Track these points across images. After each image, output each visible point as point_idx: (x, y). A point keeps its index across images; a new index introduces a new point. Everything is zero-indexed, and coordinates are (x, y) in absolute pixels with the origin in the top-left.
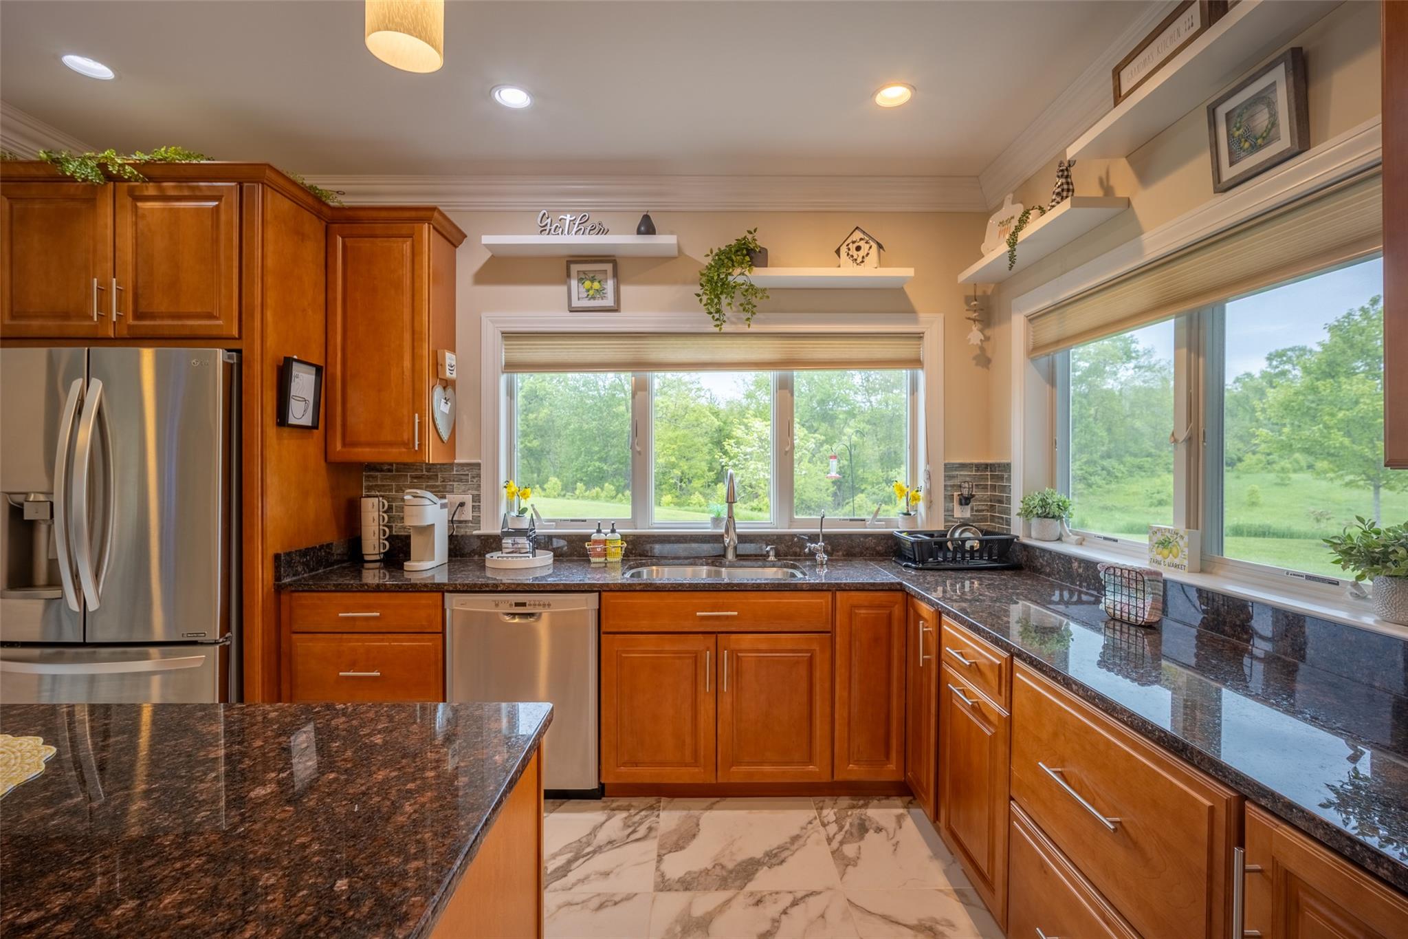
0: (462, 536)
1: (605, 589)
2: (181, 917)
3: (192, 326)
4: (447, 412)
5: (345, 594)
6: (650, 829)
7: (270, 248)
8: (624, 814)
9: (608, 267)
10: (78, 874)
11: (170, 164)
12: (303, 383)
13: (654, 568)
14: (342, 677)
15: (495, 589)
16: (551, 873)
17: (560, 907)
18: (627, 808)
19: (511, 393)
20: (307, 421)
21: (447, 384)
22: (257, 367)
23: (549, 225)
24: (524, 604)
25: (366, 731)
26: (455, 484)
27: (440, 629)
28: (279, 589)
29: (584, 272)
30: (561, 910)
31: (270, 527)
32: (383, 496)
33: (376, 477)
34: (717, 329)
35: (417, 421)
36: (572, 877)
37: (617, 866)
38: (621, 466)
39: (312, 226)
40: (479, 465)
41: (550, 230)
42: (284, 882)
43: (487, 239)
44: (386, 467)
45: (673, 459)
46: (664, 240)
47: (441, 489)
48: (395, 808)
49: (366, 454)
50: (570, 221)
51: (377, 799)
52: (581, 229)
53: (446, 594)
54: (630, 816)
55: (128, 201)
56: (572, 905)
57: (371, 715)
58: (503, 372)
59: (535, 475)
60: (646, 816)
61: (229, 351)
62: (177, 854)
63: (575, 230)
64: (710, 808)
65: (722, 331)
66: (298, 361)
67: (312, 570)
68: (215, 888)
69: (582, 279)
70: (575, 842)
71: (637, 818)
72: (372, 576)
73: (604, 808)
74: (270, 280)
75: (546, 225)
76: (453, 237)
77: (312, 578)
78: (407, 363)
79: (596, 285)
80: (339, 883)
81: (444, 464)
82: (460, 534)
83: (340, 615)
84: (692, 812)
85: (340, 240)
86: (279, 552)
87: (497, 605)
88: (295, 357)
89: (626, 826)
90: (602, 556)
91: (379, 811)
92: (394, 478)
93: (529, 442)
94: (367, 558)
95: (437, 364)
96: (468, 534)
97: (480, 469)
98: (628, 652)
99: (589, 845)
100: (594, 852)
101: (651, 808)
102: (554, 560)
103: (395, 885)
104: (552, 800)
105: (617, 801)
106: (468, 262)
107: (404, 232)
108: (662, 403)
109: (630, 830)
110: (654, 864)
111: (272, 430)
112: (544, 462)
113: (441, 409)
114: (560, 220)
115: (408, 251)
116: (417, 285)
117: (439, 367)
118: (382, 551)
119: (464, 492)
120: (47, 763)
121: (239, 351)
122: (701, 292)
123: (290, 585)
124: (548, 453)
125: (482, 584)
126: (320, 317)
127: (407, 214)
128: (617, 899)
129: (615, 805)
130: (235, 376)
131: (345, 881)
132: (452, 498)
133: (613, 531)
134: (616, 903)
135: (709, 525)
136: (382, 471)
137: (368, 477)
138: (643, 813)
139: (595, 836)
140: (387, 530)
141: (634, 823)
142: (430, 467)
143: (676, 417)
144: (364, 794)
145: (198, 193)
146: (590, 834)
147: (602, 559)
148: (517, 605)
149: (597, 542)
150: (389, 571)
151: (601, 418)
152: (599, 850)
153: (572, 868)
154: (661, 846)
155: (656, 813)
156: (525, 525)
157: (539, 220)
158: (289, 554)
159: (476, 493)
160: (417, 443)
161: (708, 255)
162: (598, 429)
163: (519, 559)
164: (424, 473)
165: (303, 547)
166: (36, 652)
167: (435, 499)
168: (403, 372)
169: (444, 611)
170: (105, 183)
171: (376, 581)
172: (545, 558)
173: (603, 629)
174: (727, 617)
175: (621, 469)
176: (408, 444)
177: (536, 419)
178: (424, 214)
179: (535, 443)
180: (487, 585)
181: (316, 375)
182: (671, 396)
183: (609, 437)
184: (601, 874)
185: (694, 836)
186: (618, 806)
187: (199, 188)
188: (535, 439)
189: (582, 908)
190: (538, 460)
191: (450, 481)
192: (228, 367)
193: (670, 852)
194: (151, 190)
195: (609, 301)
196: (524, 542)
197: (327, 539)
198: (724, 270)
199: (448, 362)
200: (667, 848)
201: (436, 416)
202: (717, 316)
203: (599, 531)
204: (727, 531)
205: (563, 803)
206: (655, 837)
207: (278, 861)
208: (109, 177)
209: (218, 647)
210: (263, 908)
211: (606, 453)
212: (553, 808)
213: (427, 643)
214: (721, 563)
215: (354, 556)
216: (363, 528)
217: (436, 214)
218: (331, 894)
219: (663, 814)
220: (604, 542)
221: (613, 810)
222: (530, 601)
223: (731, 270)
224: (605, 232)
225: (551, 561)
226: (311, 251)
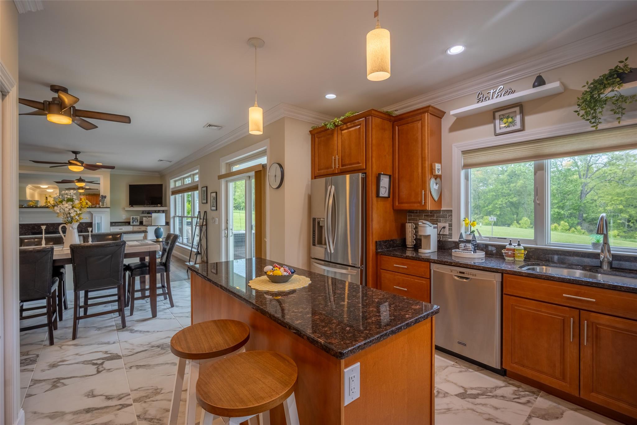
0: (444, 241)
1: (504, 272)
2: (317, 321)
3: (354, 167)
4: (437, 189)
5: (396, 258)
6: (529, 402)
7: (374, 137)
8: (515, 389)
9: (517, 109)
10: (305, 307)
11: (349, 118)
12: (385, 182)
13: (544, 267)
14: (395, 288)
15: (450, 264)
16: (468, 394)
17: (468, 409)
18: (518, 387)
19: (467, 178)
20: (386, 195)
21: (437, 177)
22: (370, 178)
23: (482, 98)
24: (463, 273)
25: (375, 297)
26: (441, 219)
27: (429, 277)
28: (377, 253)
29: (503, 115)
30: (469, 411)
31: (374, 232)
32: (413, 223)
33: (412, 215)
34: (594, 129)
35: (423, 193)
36: (478, 401)
37: (503, 408)
38: (575, 211)
39: (388, 125)
40: (451, 211)
41: (483, 100)
42: (337, 323)
43: (453, 112)
44: (415, 212)
45: (621, 207)
46: (552, 86)
47: (436, 220)
48: (370, 318)
49: (406, 206)
50: (493, 92)
51: (367, 314)
52: (499, 95)
53: (431, 264)
54: (518, 391)
55: (340, 132)
56: (474, 411)
57: (379, 293)
58: (462, 169)
59: (515, 216)
60: (528, 395)
61: (363, 173)
62: (322, 309)
63: (496, 96)
64: (575, 410)
65: (598, 129)
66: (383, 174)
67: (387, 248)
68: (325, 319)
69: (502, 118)
70: (484, 388)
71: (523, 393)
72: (409, 253)
73: (504, 381)
74: (374, 148)
75: (481, 98)
76: (439, 115)
77: (387, 251)
78: (420, 170)
79: (510, 120)
80: (348, 328)
81: (437, 210)
82: (443, 240)
83: (394, 265)
84: (560, 406)
85: (397, 127)
86: (377, 240)
87: (451, 271)
88: (382, 173)
89: (514, 393)
90: (512, 257)
91: (366, 317)
92: (418, 216)
93: (511, 199)
94: (408, 246)
95: (432, 169)
96: (447, 240)
97: (452, 212)
98: (519, 306)
99: (491, 392)
100: (493, 397)
101: (533, 393)
102: (485, 256)
103: (359, 334)
104: (478, 366)
105: (513, 381)
106: (447, 123)
107: (418, 119)
108: (611, 170)
109: (516, 397)
110: (526, 418)
111: (375, 199)
112: (521, 209)
113: (434, 187)
114: (488, 93)
115: (420, 126)
116: (423, 139)
117: (433, 170)
118: (413, 244)
119: (445, 222)
120: (309, 285)
121: (365, 173)
122: (578, 110)
123: (380, 252)
124: (523, 204)
125: (445, 261)
126: (391, 157)
127: (419, 112)
128: (498, 421)
129: (511, 382)
130: (365, 181)
131: (349, 328)
132: (441, 225)
133: (519, 245)
134: (497, 422)
135: (591, 247)
136: (413, 213)
137: (409, 215)
138: (527, 393)
139: (495, 390)
140: (415, 236)
141: (520, 395)
142: (432, 212)
143: (624, 179)
144: (365, 312)
145: (355, 124)
146: (493, 388)
147: (512, 259)
148: (460, 272)
149: (508, 250)
150: (415, 252)
151: (559, 184)
152: (496, 396)
153: (479, 397)
154: (532, 412)
155: (535, 396)
156: (471, 238)
157: (477, 96)
158: (380, 241)
159: (450, 223)
160: (423, 202)
161: (585, 86)
162: (557, 190)
163: (464, 253)
164: (429, 214)
165: (385, 239)
166: (323, 262)
167: (431, 224)
168: (418, 174)
169: (430, 270)
170: (335, 128)
171: (411, 255)
172: (481, 254)
173: (504, 292)
174: (588, 301)
175: (575, 213)
176: (420, 202)
177: (515, 186)
178: (425, 110)
179: (515, 199)
180: (447, 262)
181: (389, 178)
182: (619, 165)
183: (565, 194)
184: (493, 407)
185: (557, 418)
186: (513, 383)
187: (355, 123)
188: (515, 197)
189: (479, 415)
190: (517, 208)
191: (439, 217)
192: (362, 179)
193: (537, 417)
194: (345, 127)
195: (518, 126)
196: (470, 246)
197: (394, 238)
198: (596, 92)
199: (437, 168)
200: (537, 415)
201: (431, 191)
202: (593, 121)
203: (510, 244)
204: (602, 251)
205: (483, 370)
206: (531, 407)
207: (338, 318)
208: (336, 126)
209: (360, 269)
210: (331, 326)
211: (563, 204)
212: (477, 370)
213: (424, 282)
214: (597, 271)
215: (403, 245)
216: (406, 235)
217: (430, 108)
218: (345, 329)
219: (539, 399)
220: (514, 250)
221: (510, 384)
222: (466, 272)
223: (602, 91)
224: (513, 92)
225: (484, 256)
226: (388, 134)
